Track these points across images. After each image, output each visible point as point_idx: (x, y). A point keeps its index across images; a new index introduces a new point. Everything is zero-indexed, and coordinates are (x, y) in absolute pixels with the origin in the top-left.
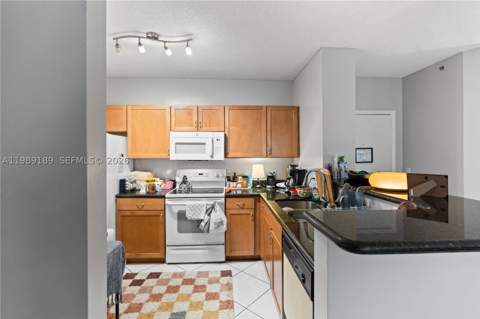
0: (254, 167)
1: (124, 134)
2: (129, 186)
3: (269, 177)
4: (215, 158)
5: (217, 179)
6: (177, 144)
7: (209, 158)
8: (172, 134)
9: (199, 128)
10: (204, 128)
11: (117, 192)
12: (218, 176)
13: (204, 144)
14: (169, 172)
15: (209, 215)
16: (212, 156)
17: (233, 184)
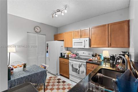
0: (104, 52)
1: (63, 41)
2: (63, 55)
3: (111, 56)
4: (86, 48)
5: (89, 55)
6: (74, 43)
7: (84, 48)
8: (73, 40)
9: (81, 37)
10: (83, 37)
11: (60, 56)
12: (89, 54)
13: (82, 42)
14: (75, 52)
15: (79, 68)
16: (84, 47)
17: (94, 58)
